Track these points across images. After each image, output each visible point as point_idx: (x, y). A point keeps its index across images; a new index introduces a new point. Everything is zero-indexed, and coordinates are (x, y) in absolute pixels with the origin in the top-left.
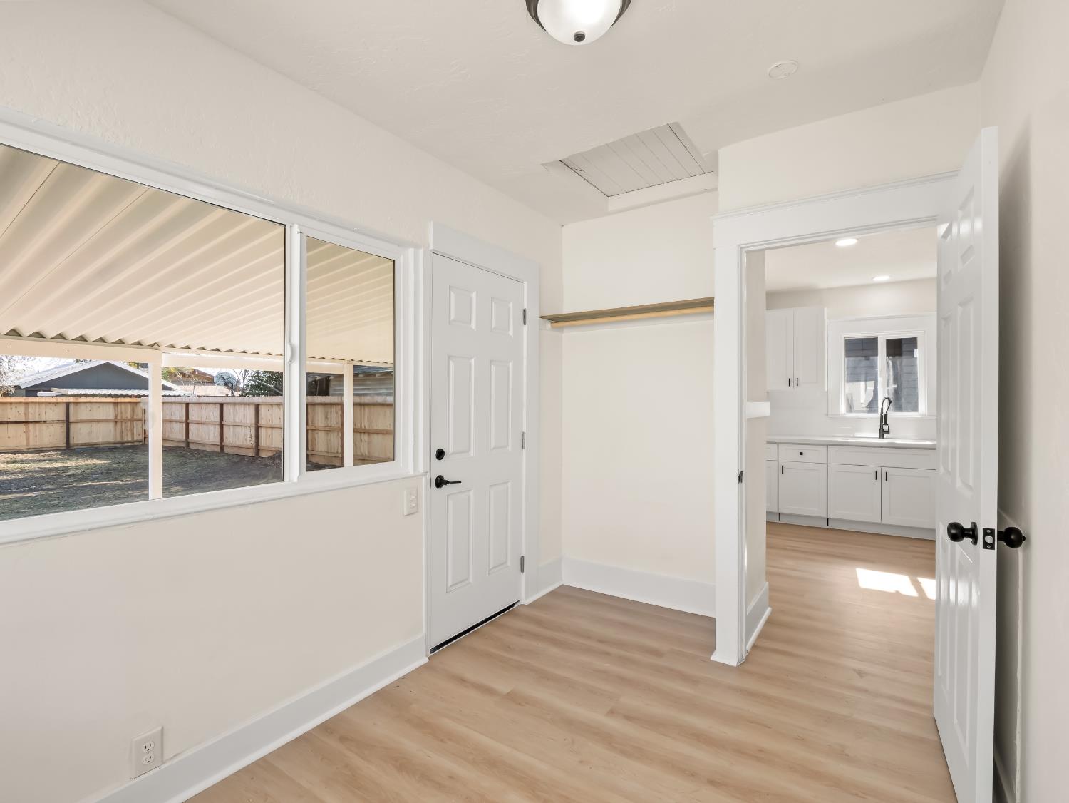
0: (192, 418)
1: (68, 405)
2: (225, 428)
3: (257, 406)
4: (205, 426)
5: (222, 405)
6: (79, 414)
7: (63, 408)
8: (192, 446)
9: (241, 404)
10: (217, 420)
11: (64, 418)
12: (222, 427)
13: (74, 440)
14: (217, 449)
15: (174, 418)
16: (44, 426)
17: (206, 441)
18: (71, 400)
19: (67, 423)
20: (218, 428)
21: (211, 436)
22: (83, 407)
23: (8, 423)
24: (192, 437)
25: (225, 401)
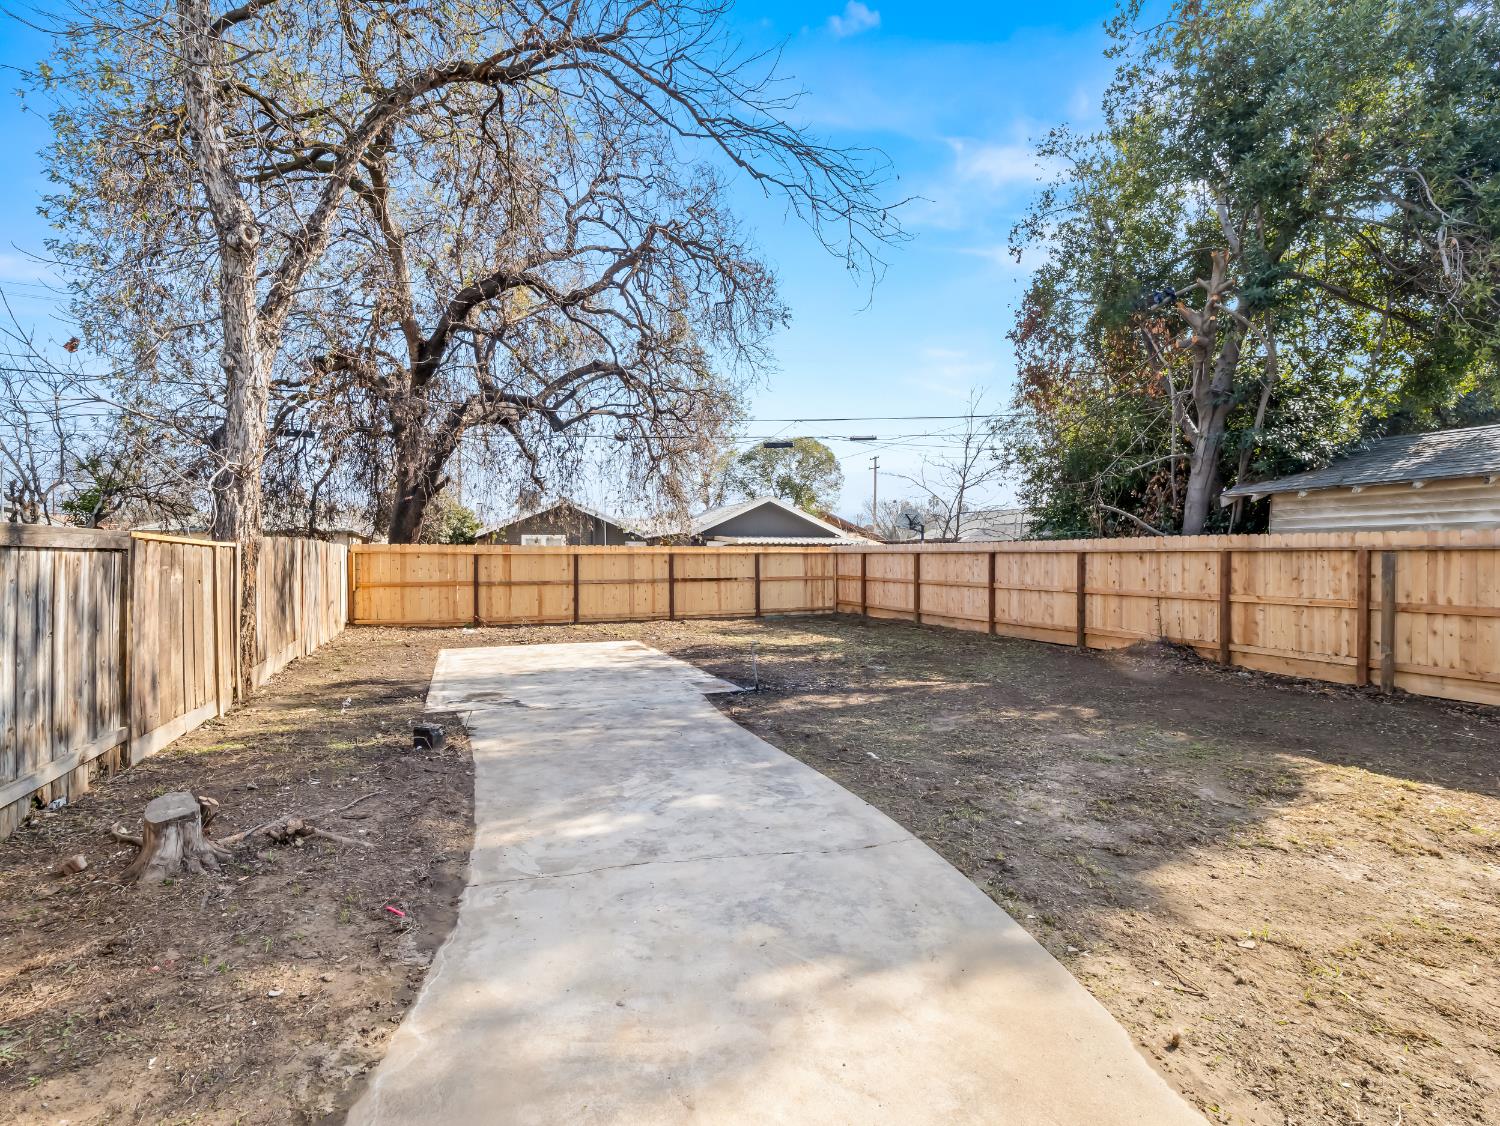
0: (925, 576)
1: (757, 556)
2: (999, 595)
3: (1082, 557)
4: (954, 592)
5: (993, 556)
6: (770, 569)
7: (751, 562)
8: (925, 620)
9: (1038, 553)
10: (985, 579)
11: (752, 574)
12: (992, 592)
13: (766, 605)
14: (986, 629)
15: (890, 576)
16: (734, 585)
17: (956, 613)
18: (760, 550)
19: (757, 581)
20: (985, 594)
21: (970, 608)
22: (772, 560)
23: (702, 580)
24: (925, 606)
25: (998, 549)
